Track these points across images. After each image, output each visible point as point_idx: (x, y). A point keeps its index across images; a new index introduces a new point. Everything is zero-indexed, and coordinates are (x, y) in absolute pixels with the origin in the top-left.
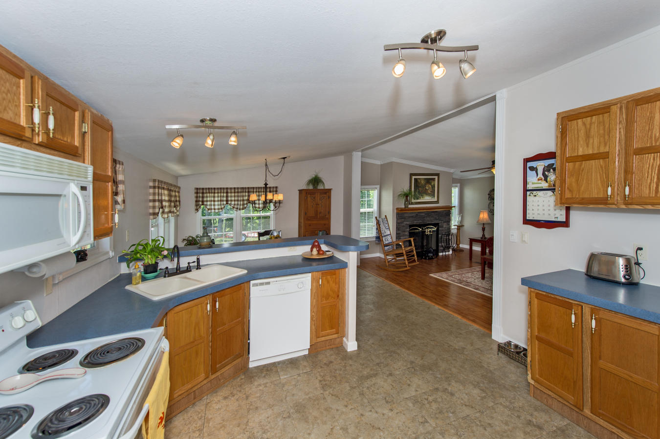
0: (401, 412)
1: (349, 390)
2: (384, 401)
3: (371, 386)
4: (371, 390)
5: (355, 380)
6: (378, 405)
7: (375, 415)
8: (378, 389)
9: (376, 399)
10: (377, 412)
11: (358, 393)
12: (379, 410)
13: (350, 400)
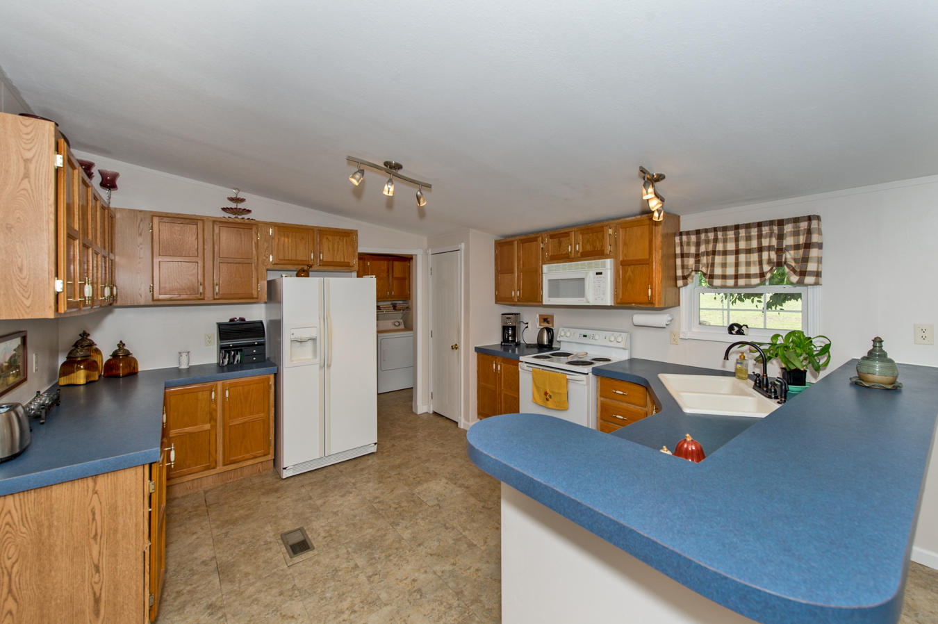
0: (401, 581)
1: (481, 596)
2: (423, 592)
3: (445, 613)
4: (445, 604)
5: (477, 619)
6: (434, 583)
7: (437, 568)
8: (433, 609)
9: (436, 590)
10: (435, 573)
11: (466, 593)
12: (431, 576)
13: (475, 580)
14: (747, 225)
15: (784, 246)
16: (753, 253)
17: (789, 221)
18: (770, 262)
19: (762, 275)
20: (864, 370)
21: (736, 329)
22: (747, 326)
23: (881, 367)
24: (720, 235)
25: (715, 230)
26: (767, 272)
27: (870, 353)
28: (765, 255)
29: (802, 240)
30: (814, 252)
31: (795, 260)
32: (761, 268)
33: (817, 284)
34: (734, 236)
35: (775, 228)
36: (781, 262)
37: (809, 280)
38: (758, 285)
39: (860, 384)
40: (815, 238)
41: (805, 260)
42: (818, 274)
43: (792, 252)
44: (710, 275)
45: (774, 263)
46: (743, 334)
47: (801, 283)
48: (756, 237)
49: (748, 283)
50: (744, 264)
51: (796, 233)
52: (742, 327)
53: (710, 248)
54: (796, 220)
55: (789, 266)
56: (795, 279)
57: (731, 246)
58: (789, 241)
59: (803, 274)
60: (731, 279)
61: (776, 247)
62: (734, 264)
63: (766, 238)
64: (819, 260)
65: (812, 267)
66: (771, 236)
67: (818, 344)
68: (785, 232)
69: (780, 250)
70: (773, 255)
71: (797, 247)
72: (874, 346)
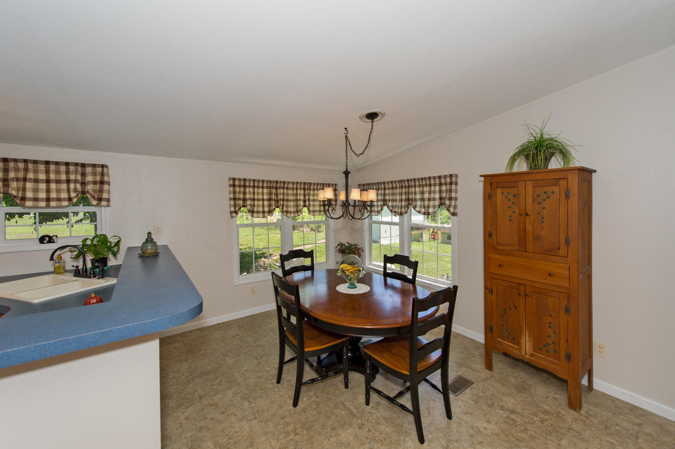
14: (56, 162)
15: (86, 181)
16: (63, 183)
17: (89, 165)
18: (75, 190)
19: (70, 199)
20: (145, 248)
21: (47, 239)
22: (56, 236)
23: (151, 246)
24: (30, 166)
25: (25, 161)
26: (74, 198)
27: (147, 240)
28: (72, 186)
29: (98, 178)
30: (106, 187)
31: (94, 191)
32: (69, 194)
33: (108, 206)
34: (44, 169)
35: (79, 168)
36: (85, 191)
37: (104, 203)
38: (67, 206)
39: (144, 256)
40: (106, 179)
41: (101, 191)
42: (108, 200)
43: (92, 186)
44: (21, 197)
45: (79, 191)
46: (54, 242)
47: (98, 205)
48: (65, 172)
49: (59, 205)
50: (55, 191)
51: (94, 174)
52: (52, 237)
53: (21, 175)
54: (94, 166)
55: (90, 194)
56: (95, 202)
57: (42, 176)
58: (89, 178)
59: (100, 200)
60: (43, 201)
61: (80, 181)
62: (45, 190)
63: (72, 174)
64: (109, 192)
65: (105, 196)
66: (76, 174)
67: (114, 241)
68: (87, 172)
69: (83, 184)
70: (79, 186)
71: (95, 183)
72: (148, 236)
